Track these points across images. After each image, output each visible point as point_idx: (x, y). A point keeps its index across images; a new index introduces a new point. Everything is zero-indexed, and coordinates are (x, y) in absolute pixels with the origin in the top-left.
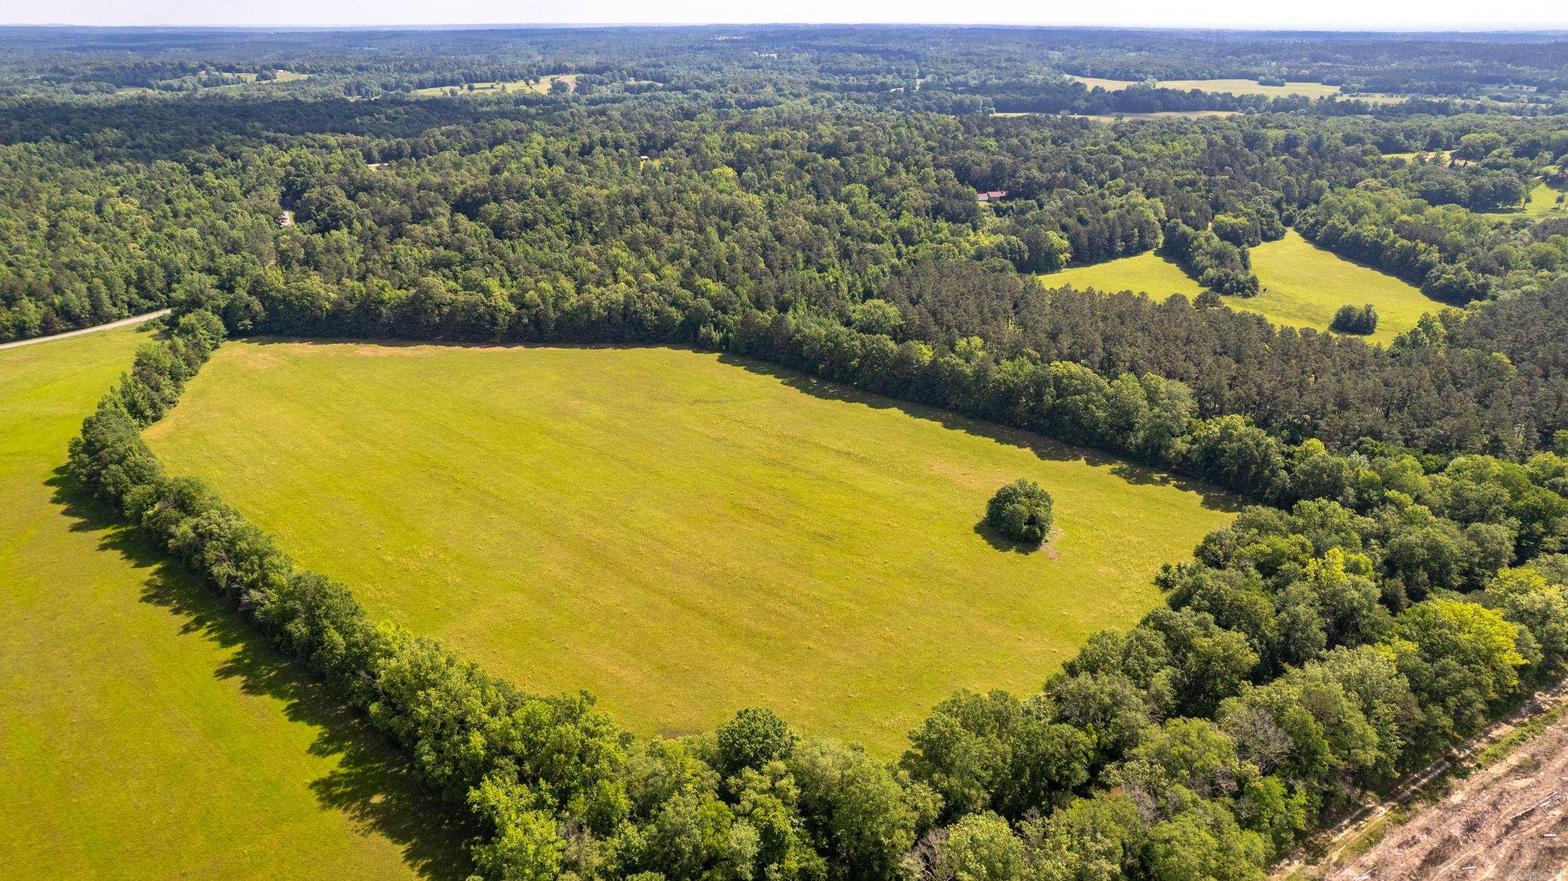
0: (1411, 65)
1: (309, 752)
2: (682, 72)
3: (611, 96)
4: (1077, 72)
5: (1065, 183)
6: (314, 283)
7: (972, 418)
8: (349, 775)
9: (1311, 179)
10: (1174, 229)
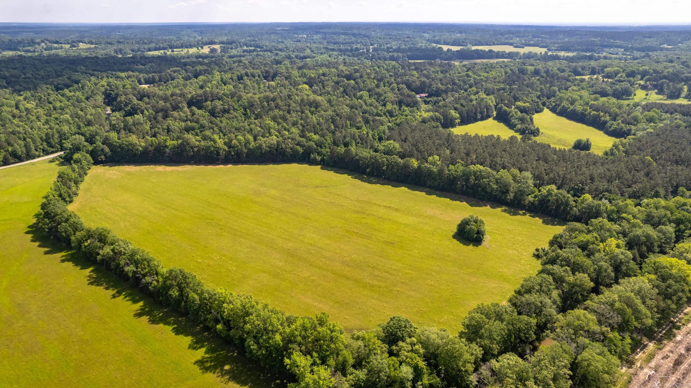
0: (573, 40)
1: (189, 348)
2: (266, 43)
3: (239, 54)
4: (438, 42)
5: (452, 90)
6: (133, 138)
7: (437, 190)
8: (210, 357)
9: (550, 87)
10: (501, 108)
